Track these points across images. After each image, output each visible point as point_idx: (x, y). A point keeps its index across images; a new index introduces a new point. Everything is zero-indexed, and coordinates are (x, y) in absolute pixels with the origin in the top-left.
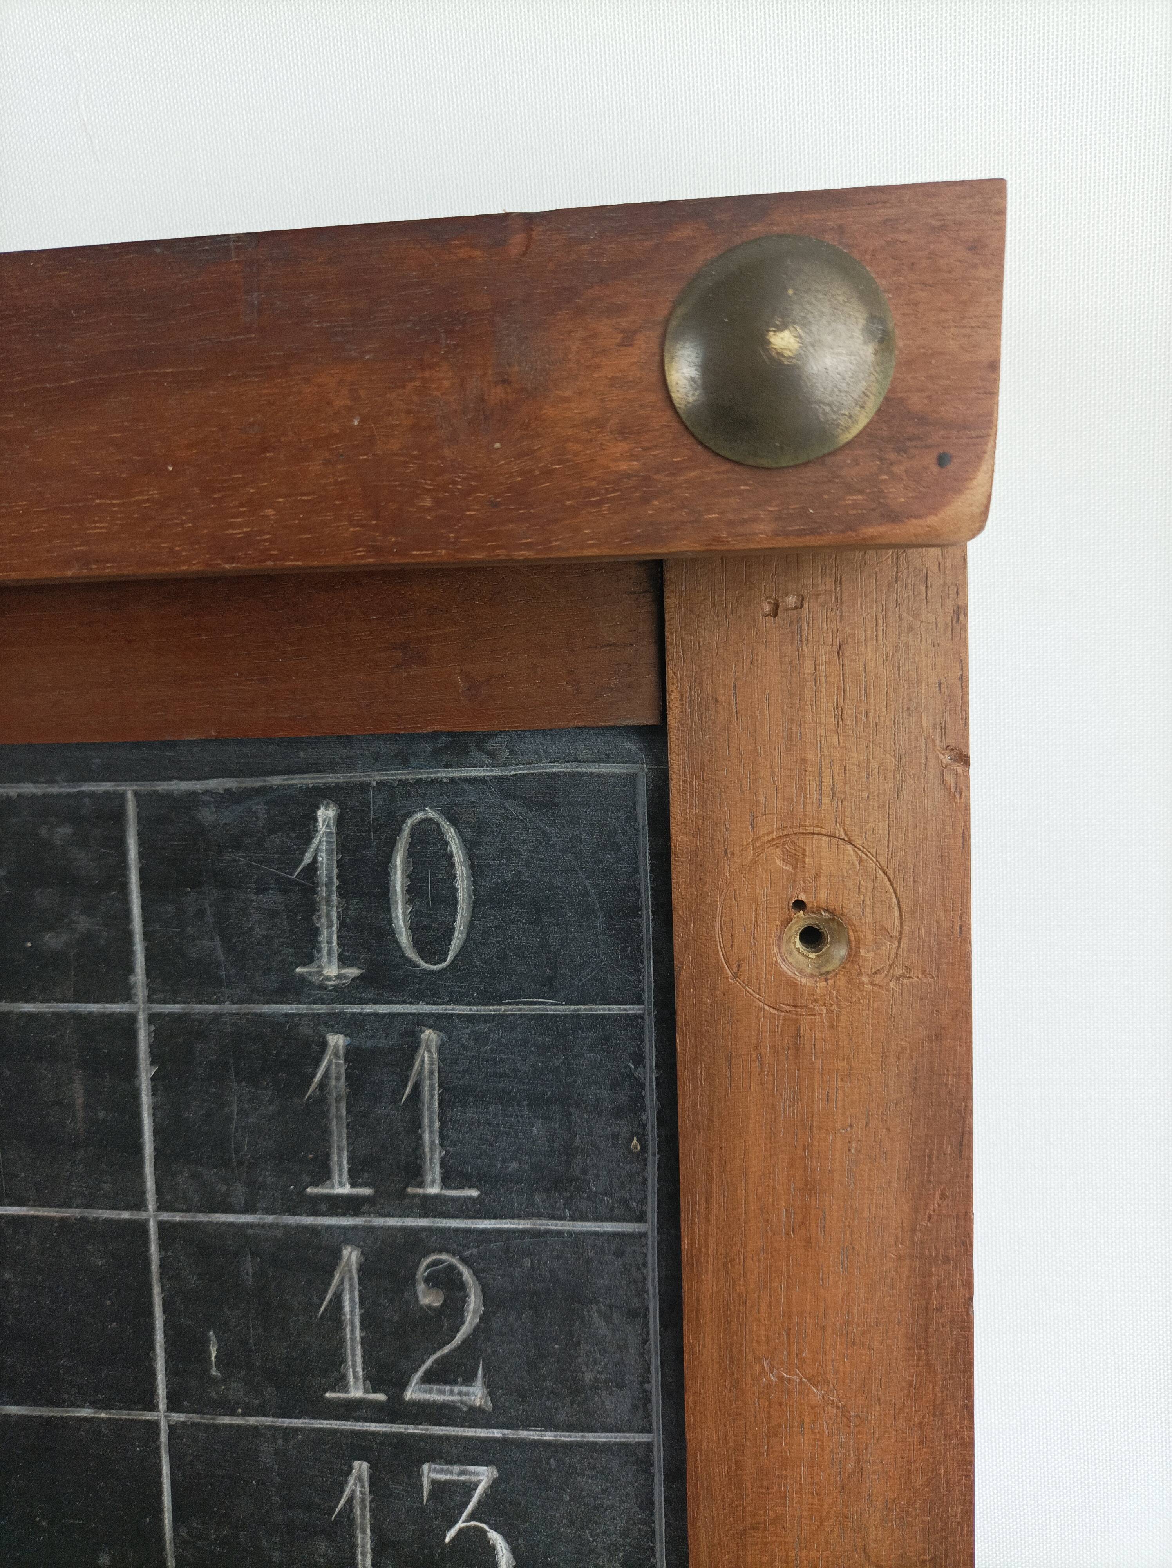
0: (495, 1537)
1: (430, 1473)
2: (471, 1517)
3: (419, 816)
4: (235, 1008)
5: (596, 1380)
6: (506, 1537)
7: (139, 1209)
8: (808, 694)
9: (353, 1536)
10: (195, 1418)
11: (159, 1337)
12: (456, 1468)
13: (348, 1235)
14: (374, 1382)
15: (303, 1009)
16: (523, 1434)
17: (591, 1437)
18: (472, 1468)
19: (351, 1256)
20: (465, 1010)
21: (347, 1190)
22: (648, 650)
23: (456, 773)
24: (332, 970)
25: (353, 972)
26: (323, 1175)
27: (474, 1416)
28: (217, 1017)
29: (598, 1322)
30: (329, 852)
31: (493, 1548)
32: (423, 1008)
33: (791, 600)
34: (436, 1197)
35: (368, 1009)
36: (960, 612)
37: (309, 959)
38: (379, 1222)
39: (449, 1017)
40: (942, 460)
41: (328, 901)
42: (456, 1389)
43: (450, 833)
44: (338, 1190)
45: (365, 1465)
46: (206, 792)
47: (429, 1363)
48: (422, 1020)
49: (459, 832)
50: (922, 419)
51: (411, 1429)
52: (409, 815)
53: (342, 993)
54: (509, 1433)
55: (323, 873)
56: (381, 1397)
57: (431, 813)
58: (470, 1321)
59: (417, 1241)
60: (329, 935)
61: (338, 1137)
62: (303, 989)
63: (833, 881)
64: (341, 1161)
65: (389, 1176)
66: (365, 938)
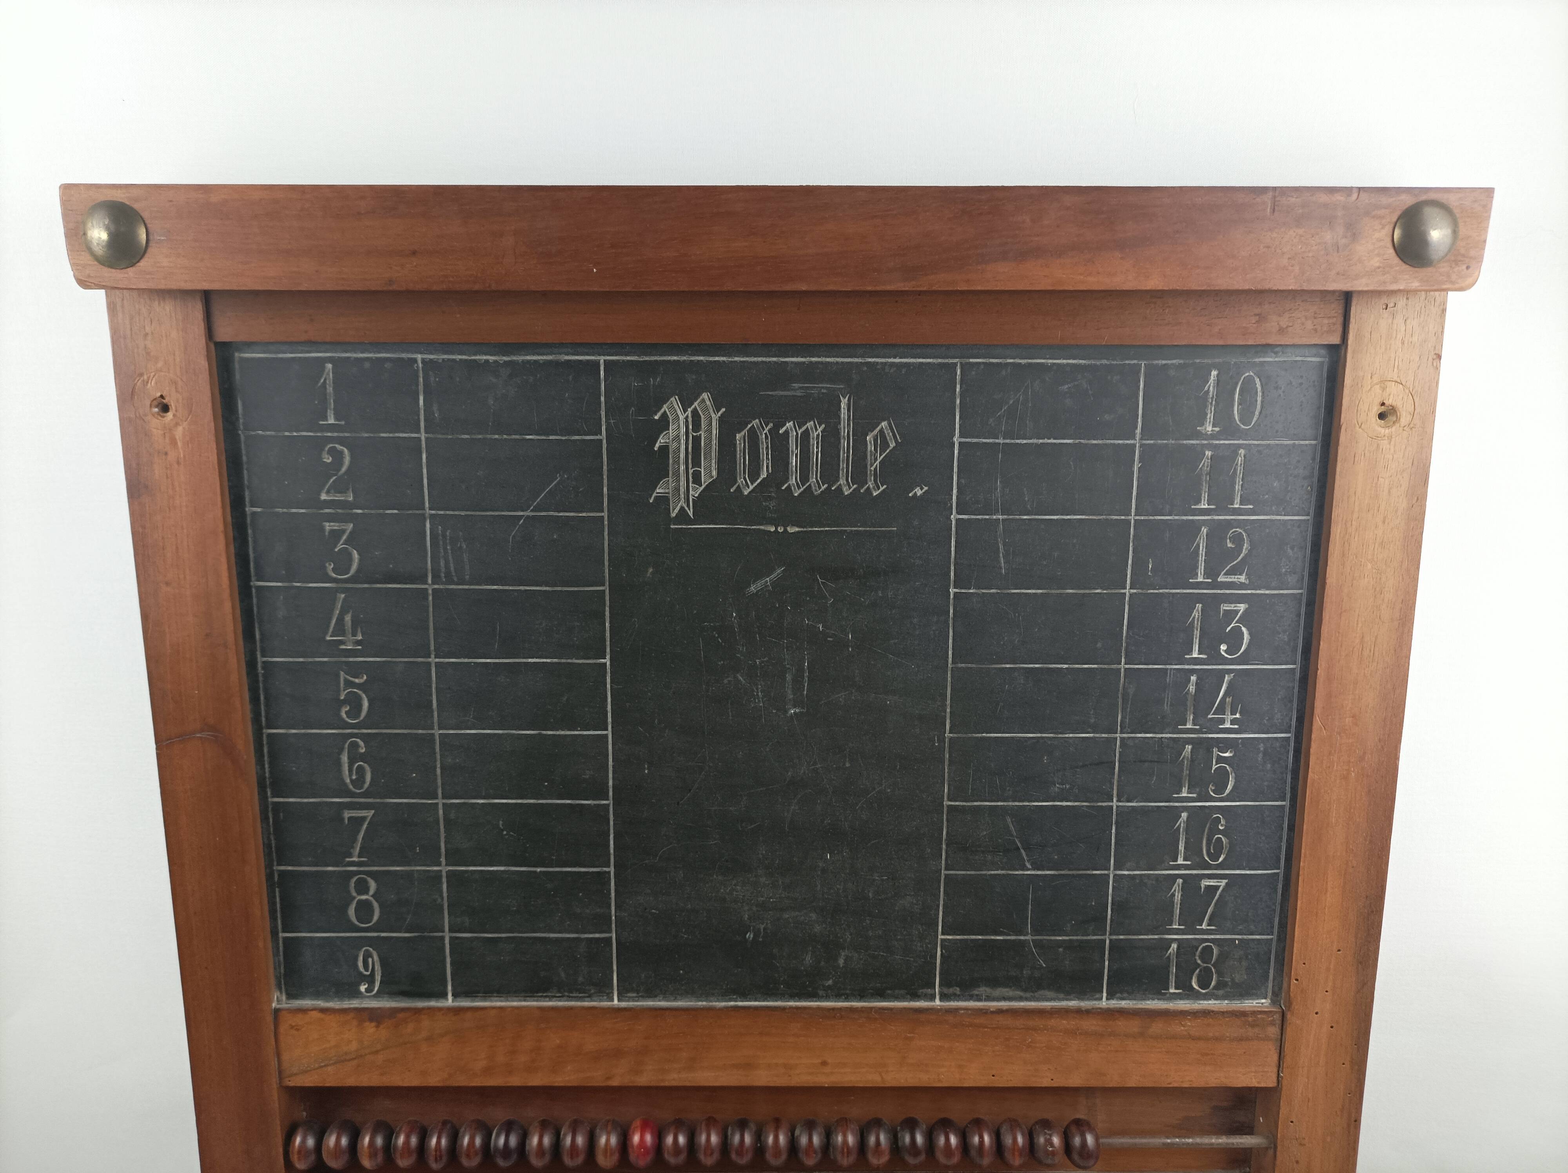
0: (1244, 629)
1: (1225, 607)
2: (1236, 623)
3: (1247, 374)
4: (1173, 442)
5: (1286, 571)
6: (1248, 629)
7: (1128, 516)
8: (1394, 335)
9: (1193, 631)
10: (1140, 591)
11: (1130, 562)
12: (1233, 605)
13: (1204, 522)
14: (1207, 575)
15: (1198, 442)
16: (1258, 592)
17: (1281, 592)
18: (1238, 605)
19: (1204, 530)
20: (1256, 442)
21: (1206, 506)
22: (1340, 320)
23: (1262, 359)
24: (1209, 428)
25: (1217, 429)
26: (1198, 501)
27: (1242, 586)
28: (1167, 444)
29: (1289, 551)
30: (1214, 387)
31: (1243, 633)
32: (1241, 442)
33: (1392, 305)
34: (1238, 508)
35: (1222, 442)
36: (1444, 311)
37: (1202, 425)
38: (1216, 518)
39: (1250, 445)
40: (1468, 268)
41: (1211, 403)
42: (1236, 577)
43: (1257, 381)
44: (1203, 507)
45: (1201, 605)
46: (1172, 364)
47: (1228, 567)
48: (1240, 446)
49: (1260, 380)
50: (1463, 256)
51: (1219, 591)
52: (1244, 374)
53: (1213, 436)
54: (1253, 592)
55: (1211, 394)
56: (1210, 580)
57: (1252, 374)
58: (1244, 552)
59: (1229, 524)
60: (1210, 416)
61: (1205, 488)
62: (1198, 435)
63: (1395, 396)
64: (1205, 496)
65: (1222, 501)
66: (1223, 419)
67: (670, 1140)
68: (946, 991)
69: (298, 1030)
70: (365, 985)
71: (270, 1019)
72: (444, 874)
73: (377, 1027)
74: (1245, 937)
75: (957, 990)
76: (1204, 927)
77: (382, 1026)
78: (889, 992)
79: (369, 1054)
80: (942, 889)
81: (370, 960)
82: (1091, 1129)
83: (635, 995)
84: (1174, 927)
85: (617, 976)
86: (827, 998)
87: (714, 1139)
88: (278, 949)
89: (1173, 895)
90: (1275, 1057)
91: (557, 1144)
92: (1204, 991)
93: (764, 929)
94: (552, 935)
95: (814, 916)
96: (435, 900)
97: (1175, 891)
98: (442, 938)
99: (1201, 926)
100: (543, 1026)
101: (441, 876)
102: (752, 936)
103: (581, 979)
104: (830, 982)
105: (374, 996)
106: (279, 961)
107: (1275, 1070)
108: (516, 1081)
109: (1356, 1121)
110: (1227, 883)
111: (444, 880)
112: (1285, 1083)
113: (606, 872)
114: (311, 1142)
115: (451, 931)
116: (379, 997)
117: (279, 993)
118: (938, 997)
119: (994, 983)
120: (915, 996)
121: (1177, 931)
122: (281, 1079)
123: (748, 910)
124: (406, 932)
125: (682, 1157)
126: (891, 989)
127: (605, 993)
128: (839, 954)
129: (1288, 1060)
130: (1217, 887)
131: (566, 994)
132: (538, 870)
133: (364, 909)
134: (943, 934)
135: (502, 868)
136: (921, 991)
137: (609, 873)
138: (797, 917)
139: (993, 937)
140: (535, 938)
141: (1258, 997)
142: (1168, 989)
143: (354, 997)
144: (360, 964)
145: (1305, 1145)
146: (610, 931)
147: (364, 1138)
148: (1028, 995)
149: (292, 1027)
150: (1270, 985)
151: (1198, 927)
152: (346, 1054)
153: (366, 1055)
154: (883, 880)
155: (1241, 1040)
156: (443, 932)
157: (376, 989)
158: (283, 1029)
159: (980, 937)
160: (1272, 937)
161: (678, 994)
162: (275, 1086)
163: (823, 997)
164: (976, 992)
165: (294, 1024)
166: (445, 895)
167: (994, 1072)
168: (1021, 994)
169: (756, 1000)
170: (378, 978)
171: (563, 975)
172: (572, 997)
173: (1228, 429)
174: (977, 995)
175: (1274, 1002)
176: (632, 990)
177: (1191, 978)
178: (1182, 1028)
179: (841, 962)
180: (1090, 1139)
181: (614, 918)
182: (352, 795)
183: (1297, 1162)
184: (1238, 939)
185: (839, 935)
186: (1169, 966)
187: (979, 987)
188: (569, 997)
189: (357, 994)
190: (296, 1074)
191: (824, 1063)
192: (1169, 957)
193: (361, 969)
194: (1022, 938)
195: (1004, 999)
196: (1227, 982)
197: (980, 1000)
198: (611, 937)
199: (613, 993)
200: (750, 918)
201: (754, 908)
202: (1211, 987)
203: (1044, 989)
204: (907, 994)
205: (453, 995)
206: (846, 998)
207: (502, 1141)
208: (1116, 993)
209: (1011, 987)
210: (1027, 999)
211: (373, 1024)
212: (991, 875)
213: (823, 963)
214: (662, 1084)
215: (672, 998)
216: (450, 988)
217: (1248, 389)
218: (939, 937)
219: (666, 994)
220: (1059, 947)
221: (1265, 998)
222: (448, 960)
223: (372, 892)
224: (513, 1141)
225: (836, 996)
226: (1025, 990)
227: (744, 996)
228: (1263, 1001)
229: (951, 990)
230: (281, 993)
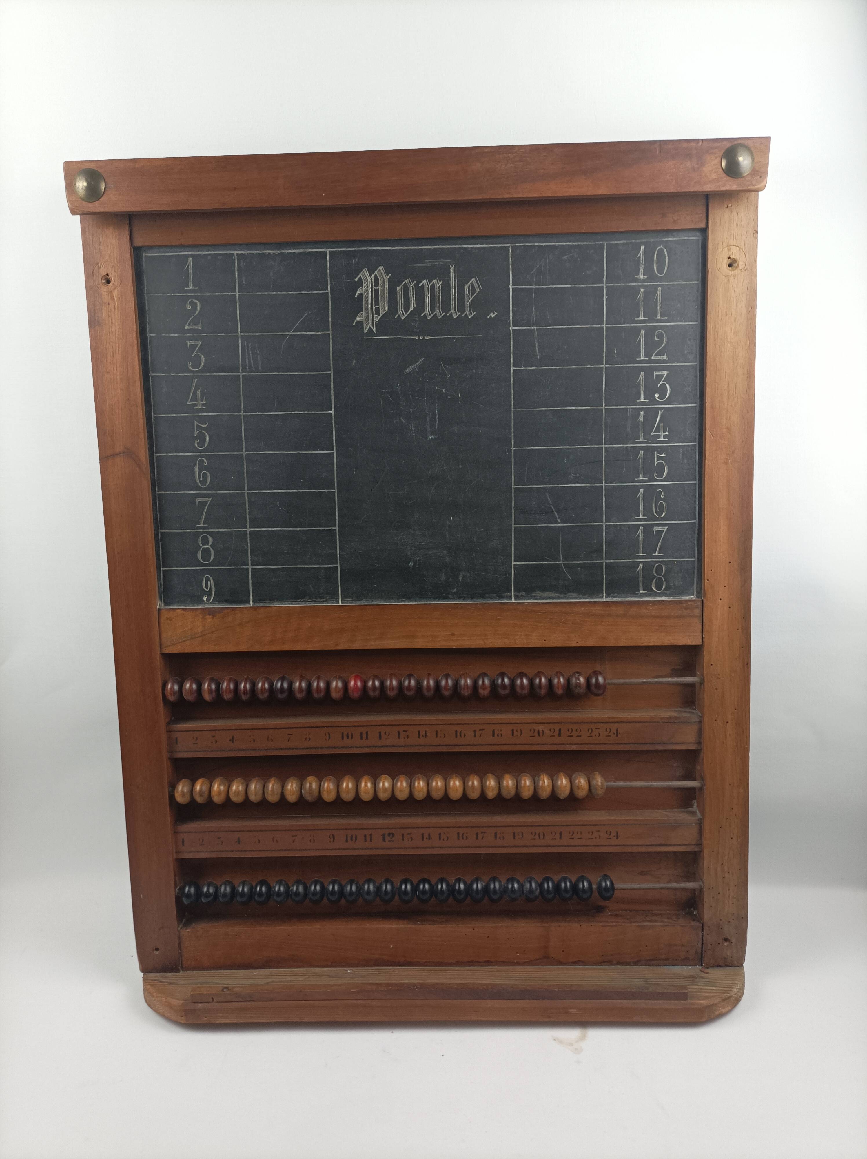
0: (667, 385)
1: (656, 373)
2: (663, 381)
3: (659, 247)
4: (623, 284)
5: (687, 353)
6: (669, 385)
7: (602, 325)
8: (732, 222)
9: (640, 387)
10: (610, 365)
11: (605, 350)
12: (660, 372)
13: (642, 327)
14: (645, 356)
15: (636, 284)
16: (674, 364)
17: (686, 364)
18: (663, 372)
19: (643, 331)
20: (666, 283)
21: (643, 318)
22: (705, 215)
23: (666, 239)
24: (642, 277)
25: (646, 277)
26: (639, 316)
27: (664, 361)
28: (620, 286)
29: (688, 342)
30: (643, 255)
31: (667, 387)
32: (659, 283)
33: (730, 205)
34: (660, 319)
35: (649, 284)
36: (757, 207)
37: (638, 274)
38: (648, 324)
39: (663, 284)
40: (760, 177)
41: (642, 263)
42: (661, 356)
43: (665, 250)
44: (641, 319)
45: (643, 373)
46: (620, 243)
47: (657, 351)
48: (658, 285)
49: (667, 250)
50: (758, 171)
51: (653, 365)
52: (658, 247)
53: (644, 281)
54: (671, 364)
55: (641, 258)
56: (647, 359)
57: (662, 247)
58: (664, 343)
59: (655, 328)
60: (642, 270)
61: (642, 308)
62: (637, 280)
63: (735, 254)
64: (642, 313)
65: (651, 315)
66: (649, 270)
67: (370, 683)
68: (517, 594)
69: (170, 620)
70: (206, 597)
71: (156, 613)
72: (248, 532)
73: (213, 618)
74: (680, 559)
75: (524, 594)
76: (656, 554)
77: (215, 618)
78: (487, 595)
79: (209, 633)
80: (513, 535)
81: (209, 582)
82: (600, 673)
83: (350, 599)
84: (640, 554)
85: (341, 589)
86: (454, 599)
87: (394, 683)
88: (160, 576)
89: (638, 536)
90: (700, 627)
91: (309, 686)
92: (659, 592)
93: (419, 560)
94: (306, 566)
95: (445, 552)
96: (244, 547)
97: (639, 533)
98: (248, 569)
99: (655, 553)
100: (301, 616)
101: (247, 534)
102: (412, 564)
103: (321, 591)
104: (455, 590)
105: (211, 603)
106: (161, 583)
107: (701, 635)
108: (287, 648)
109: (747, 664)
110: (667, 529)
111: (249, 536)
112: (706, 641)
113: (334, 529)
114: (176, 687)
115: (252, 565)
116: (214, 603)
117: (160, 602)
118: (513, 598)
119: (544, 589)
120: (501, 597)
121: (642, 557)
122: (161, 648)
123: (410, 550)
124: (228, 566)
125: (377, 693)
126: (487, 594)
127: (334, 598)
128: (460, 574)
129: (706, 627)
130: (663, 530)
131: (314, 600)
132: (298, 529)
133: (206, 553)
134: (515, 561)
135: (279, 529)
136: (504, 594)
137: (336, 530)
138: (436, 553)
139: (541, 563)
140: (297, 568)
141: (689, 594)
142: (639, 591)
143: (200, 604)
144: (204, 585)
145: (720, 678)
146: (337, 563)
147: (205, 685)
148: (562, 595)
149: (167, 619)
150: (695, 587)
151: (653, 554)
152: (196, 633)
153: (207, 634)
154: (481, 531)
155: (680, 617)
156: (248, 566)
157: (212, 599)
158: (163, 619)
159: (535, 563)
160: (694, 559)
161: (373, 599)
162: (158, 652)
163: (451, 599)
164: (534, 595)
165: (168, 617)
166: (249, 544)
167: (545, 638)
168: (559, 595)
169: (415, 601)
170: (213, 593)
171: (312, 589)
172: (317, 601)
173: (651, 276)
174: (535, 596)
175: (698, 597)
176: (350, 597)
177: (651, 584)
178: (648, 611)
179: (461, 578)
180: (601, 679)
181: (338, 556)
182: (200, 489)
183: (717, 689)
184: (676, 561)
185: (459, 563)
186: (639, 577)
187: (536, 591)
188: (315, 601)
189: (202, 602)
190: (169, 646)
191: (453, 634)
192: (638, 572)
193: (204, 588)
194: (558, 562)
195: (550, 598)
196: (671, 586)
197: (536, 599)
198: (337, 567)
199: (339, 599)
200: (411, 555)
201: (413, 549)
202: (663, 589)
203: (571, 592)
204: (497, 596)
205: (253, 602)
206: (464, 599)
207: (279, 684)
208: (611, 594)
209: (552, 591)
210: (562, 598)
211: (211, 616)
212: (539, 527)
213: (451, 579)
214: (366, 648)
215: (371, 601)
216: (251, 597)
217: (661, 254)
218: (513, 563)
219: (367, 598)
220: (578, 567)
221: (693, 595)
222: (251, 582)
223: (210, 544)
224: (285, 685)
225: (458, 598)
226: (561, 593)
227: (409, 598)
228: (692, 597)
229: (521, 593)
230: (161, 602)
